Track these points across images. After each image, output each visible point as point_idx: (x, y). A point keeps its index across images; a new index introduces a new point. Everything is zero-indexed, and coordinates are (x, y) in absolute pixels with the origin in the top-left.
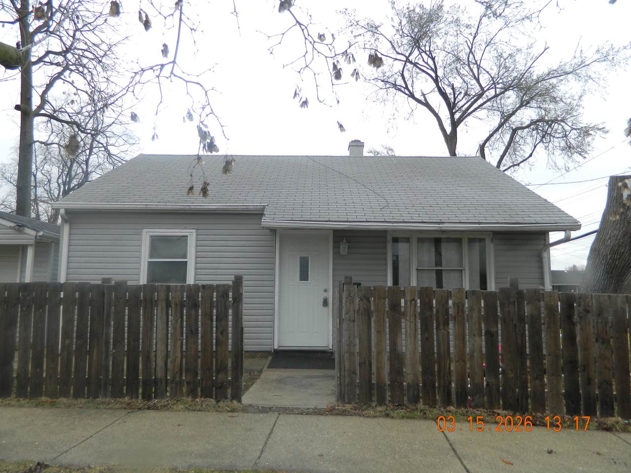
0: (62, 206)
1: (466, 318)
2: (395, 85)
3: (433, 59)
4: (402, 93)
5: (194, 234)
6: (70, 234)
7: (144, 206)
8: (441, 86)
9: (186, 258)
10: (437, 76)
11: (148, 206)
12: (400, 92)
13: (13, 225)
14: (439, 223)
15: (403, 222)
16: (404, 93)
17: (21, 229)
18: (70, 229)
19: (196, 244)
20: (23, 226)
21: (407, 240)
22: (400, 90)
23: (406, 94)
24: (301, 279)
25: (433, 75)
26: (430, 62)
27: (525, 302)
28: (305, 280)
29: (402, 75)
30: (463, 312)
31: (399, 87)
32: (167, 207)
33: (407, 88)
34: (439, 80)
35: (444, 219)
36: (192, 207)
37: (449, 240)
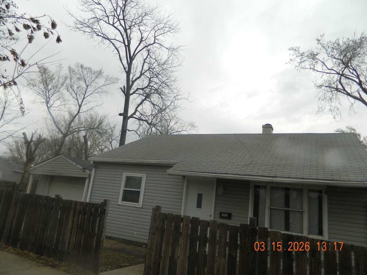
0: (92, 159)
1: (216, 243)
2: (337, 89)
3: (355, 71)
4: (342, 94)
5: (145, 177)
6: (95, 173)
7: (123, 161)
8: (364, 87)
9: (140, 189)
10: (360, 81)
11: (125, 161)
12: (340, 93)
13: (81, 168)
14: (273, 177)
15: (248, 175)
16: (344, 93)
17: (84, 170)
18: (95, 171)
19: (146, 182)
20: (86, 169)
21: (265, 187)
22: (340, 91)
23: (345, 94)
24: (197, 207)
25: (357, 80)
26: (354, 73)
27: (257, 237)
28: (200, 208)
29: (340, 82)
30: (215, 238)
31: (340, 90)
32: (133, 161)
33: (344, 90)
34: (362, 84)
35: (278, 174)
36: (144, 162)
37: (294, 189)
